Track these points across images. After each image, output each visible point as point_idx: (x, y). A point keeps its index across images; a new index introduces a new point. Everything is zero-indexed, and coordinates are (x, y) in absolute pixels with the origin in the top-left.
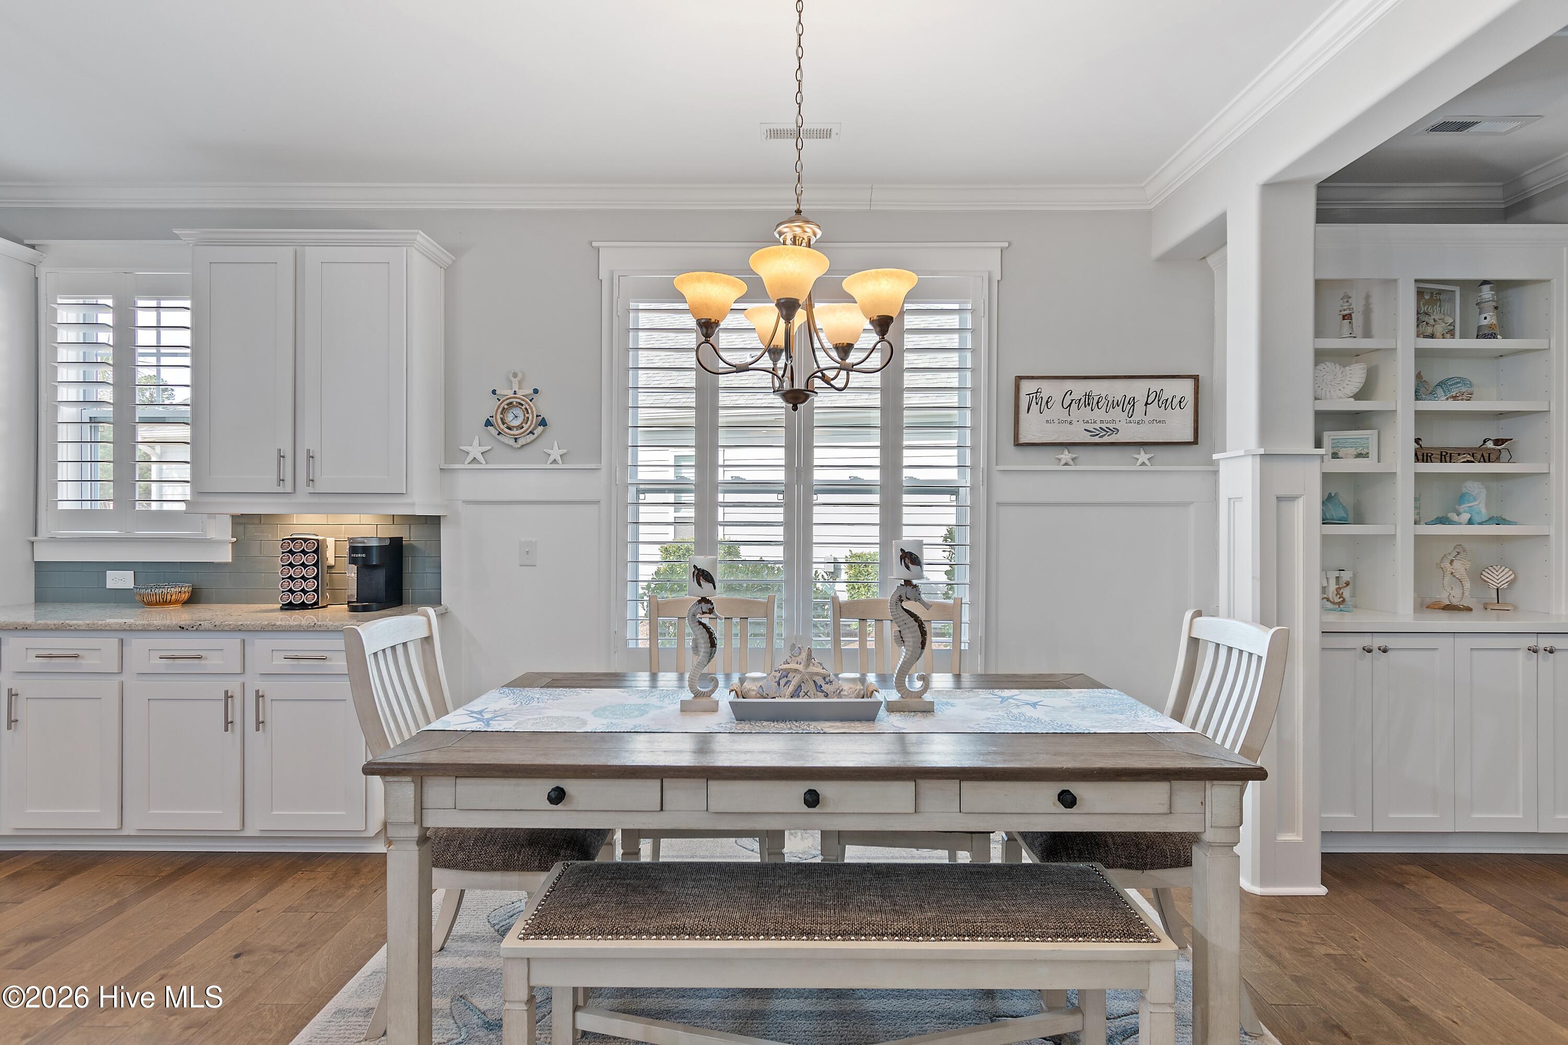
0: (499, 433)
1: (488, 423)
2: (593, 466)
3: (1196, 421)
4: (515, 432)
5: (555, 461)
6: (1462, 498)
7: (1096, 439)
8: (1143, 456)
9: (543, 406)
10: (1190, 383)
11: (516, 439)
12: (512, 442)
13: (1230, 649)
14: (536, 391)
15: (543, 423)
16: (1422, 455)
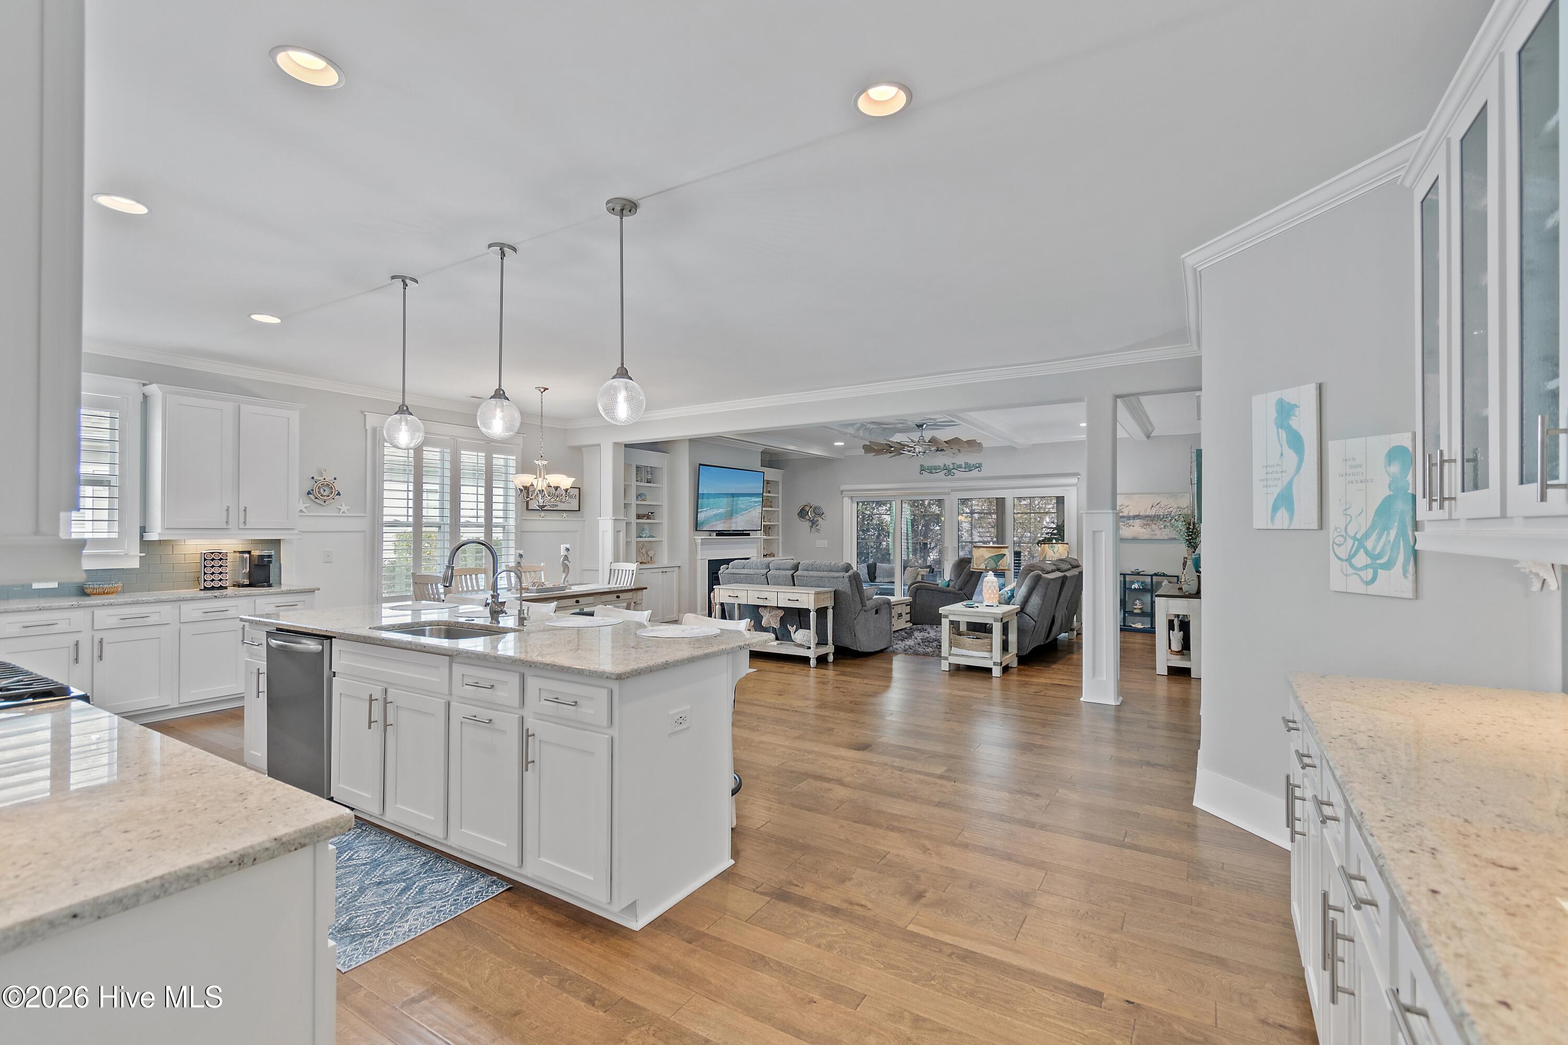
0: (316, 498)
1: (309, 493)
2: (363, 515)
3: (579, 503)
4: (325, 498)
5: (344, 512)
6: (643, 530)
7: (552, 509)
8: (565, 515)
9: (338, 486)
10: (578, 489)
11: (325, 502)
12: (322, 503)
13: (615, 570)
14: (335, 479)
15: (339, 494)
16: (639, 517)
